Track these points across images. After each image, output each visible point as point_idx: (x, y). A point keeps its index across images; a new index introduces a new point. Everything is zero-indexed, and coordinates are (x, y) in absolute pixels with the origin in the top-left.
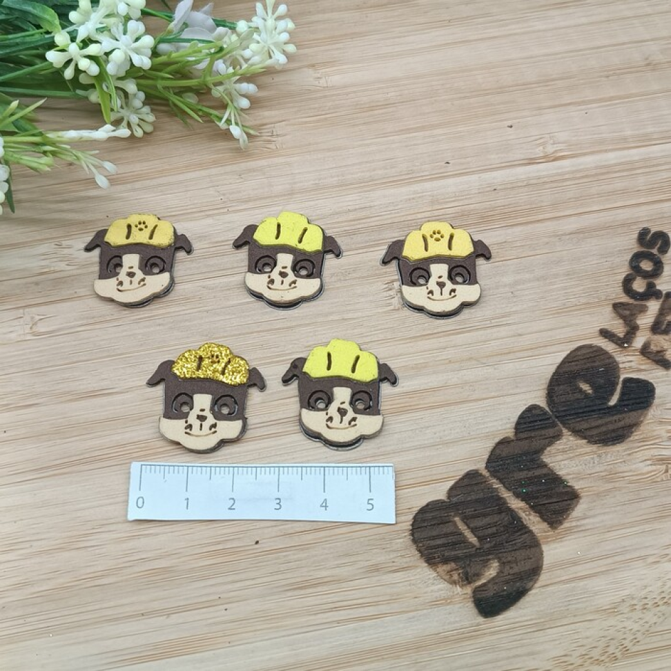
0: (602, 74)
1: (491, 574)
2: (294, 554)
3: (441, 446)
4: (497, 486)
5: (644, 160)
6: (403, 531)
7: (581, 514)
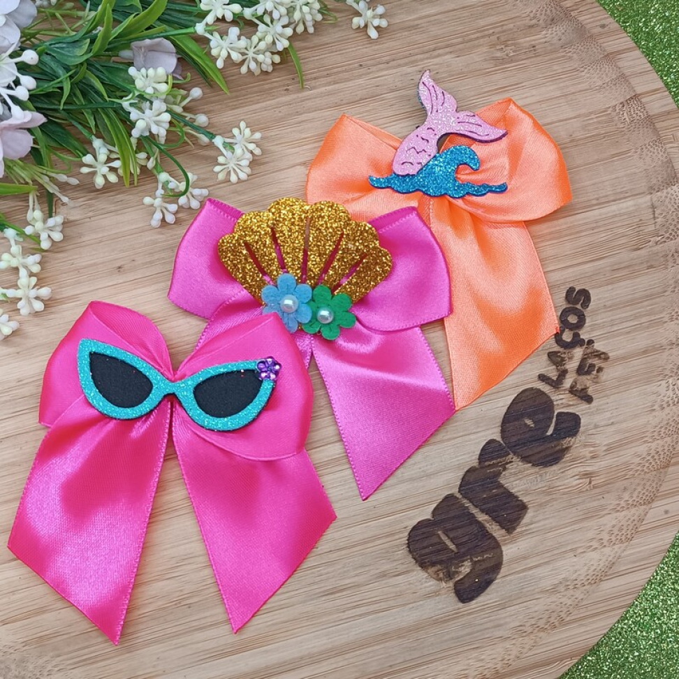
2: (324, 569)
3: (425, 478)
6: (402, 545)
7: (528, 521)
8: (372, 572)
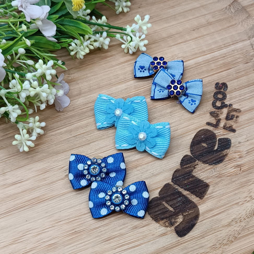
0: (192, 29)
1: (180, 221)
2: (103, 228)
3: (153, 177)
4: (177, 188)
5: (213, 58)
7: (211, 192)
8: (129, 227)
